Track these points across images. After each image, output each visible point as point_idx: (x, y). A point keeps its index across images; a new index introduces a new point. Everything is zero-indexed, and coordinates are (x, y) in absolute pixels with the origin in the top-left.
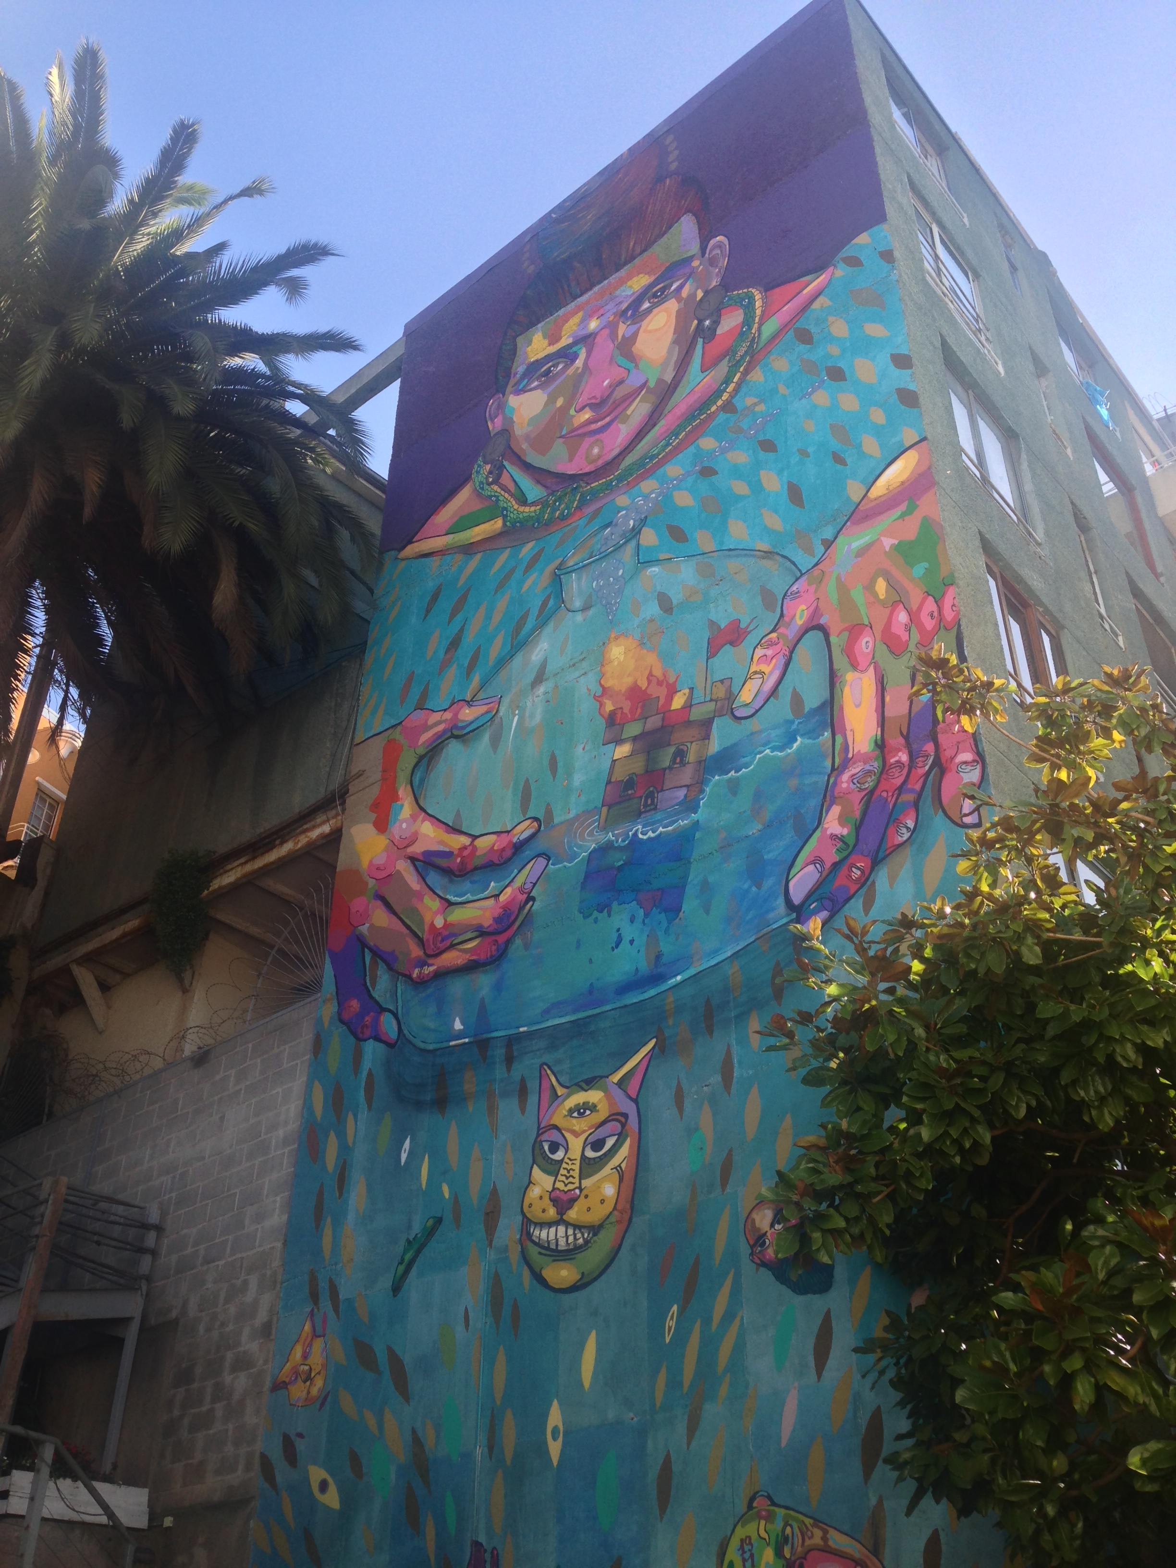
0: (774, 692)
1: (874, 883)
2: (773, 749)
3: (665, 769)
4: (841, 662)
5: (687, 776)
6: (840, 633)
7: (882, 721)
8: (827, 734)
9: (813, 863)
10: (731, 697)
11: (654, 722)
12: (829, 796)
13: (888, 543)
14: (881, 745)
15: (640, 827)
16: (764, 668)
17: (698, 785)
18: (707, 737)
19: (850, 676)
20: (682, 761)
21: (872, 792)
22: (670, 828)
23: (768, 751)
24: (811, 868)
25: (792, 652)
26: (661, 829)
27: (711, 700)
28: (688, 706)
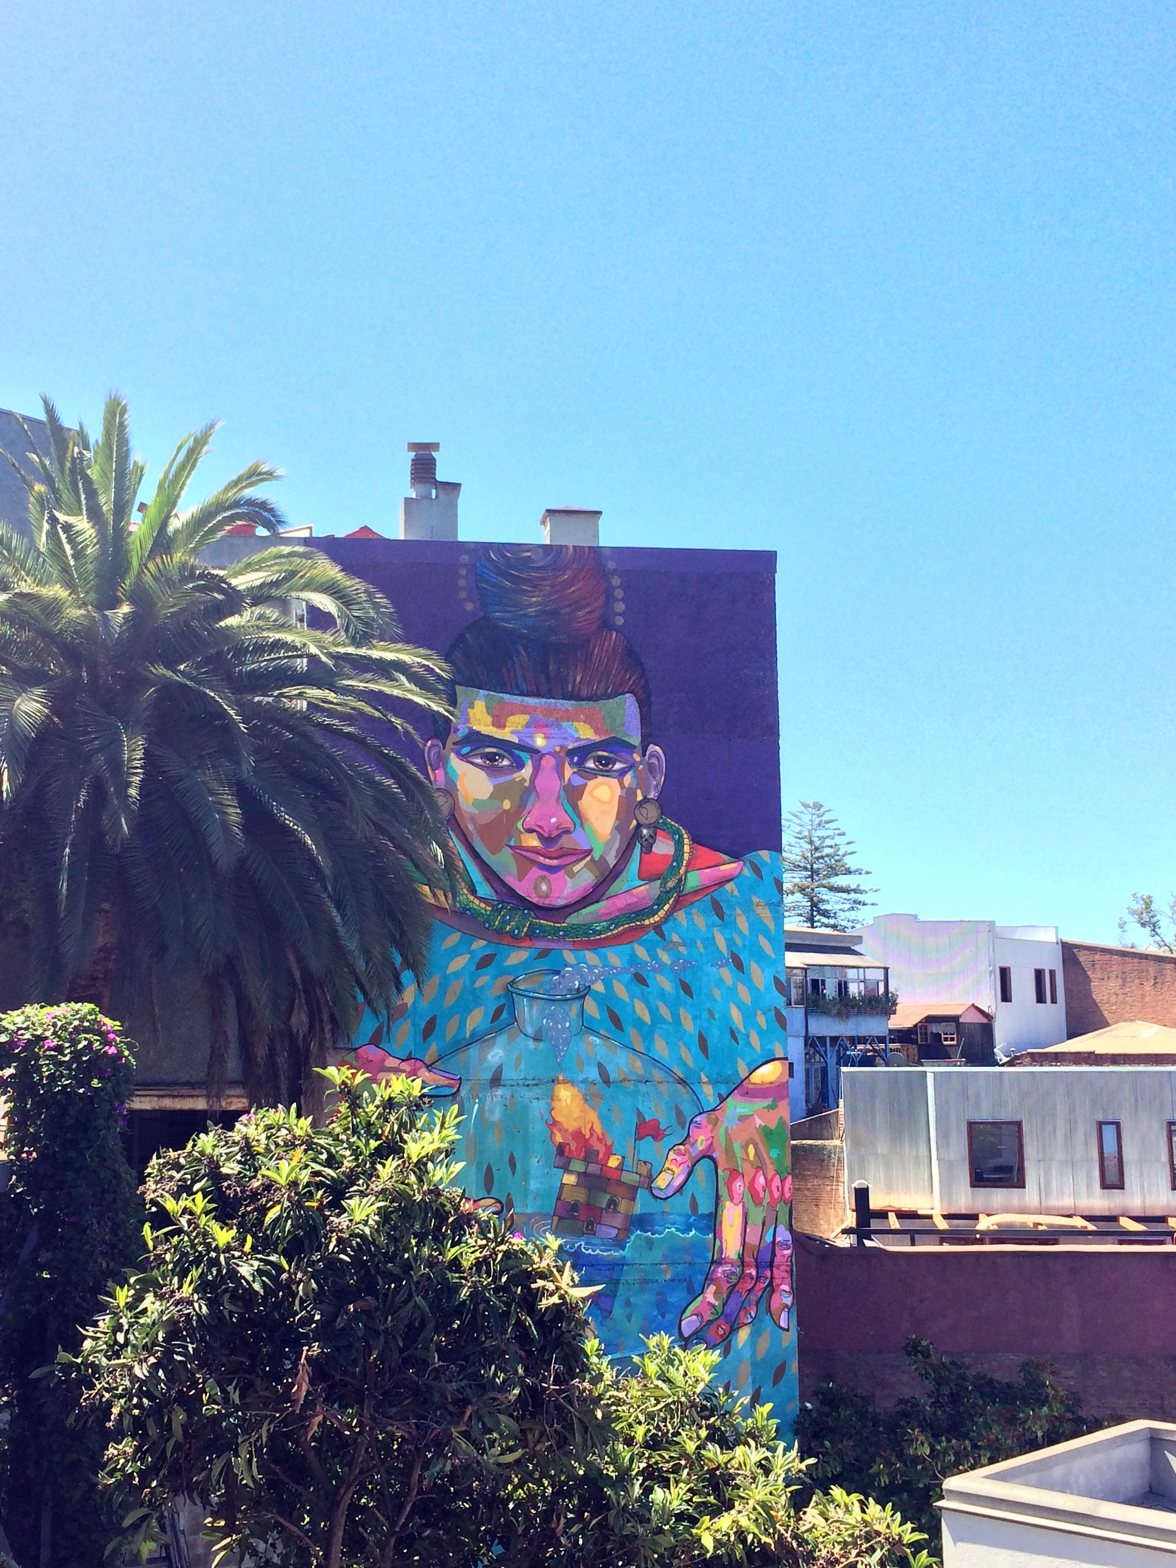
0: (680, 1189)
1: (730, 1341)
2: (677, 1229)
3: (602, 1209)
4: (723, 1191)
5: (618, 1221)
6: (726, 1169)
7: (744, 1243)
8: (711, 1236)
9: (697, 1315)
10: (651, 1179)
11: (594, 1168)
12: (709, 1279)
13: (758, 1122)
14: (741, 1258)
15: (583, 1243)
16: (674, 1168)
17: (626, 1231)
18: (633, 1199)
19: (728, 1204)
20: (614, 1209)
21: (734, 1286)
22: (605, 1254)
23: (673, 1229)
24: (695, 1317)
25: (693, 1166)
26: (598, 1251)
27: (637, 1173)
28: (620, 1168)
